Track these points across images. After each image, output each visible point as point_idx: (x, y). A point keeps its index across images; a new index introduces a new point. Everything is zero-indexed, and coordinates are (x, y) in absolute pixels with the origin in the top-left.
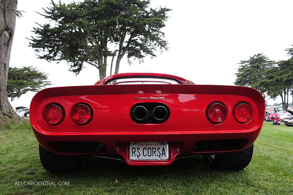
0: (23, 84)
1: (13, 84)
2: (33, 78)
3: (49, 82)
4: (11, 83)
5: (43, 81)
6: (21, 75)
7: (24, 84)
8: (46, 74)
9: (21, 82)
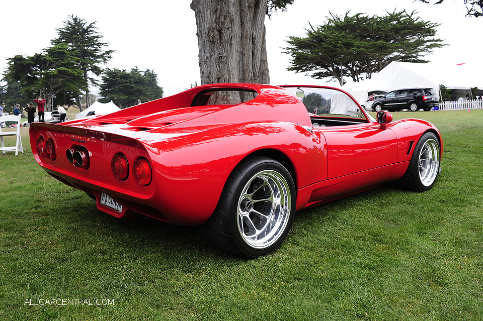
0: (384, 47)
1: (368, 48)
2: (407, 34)
3: (437, 41)
4: (363, 47)
5: (426, 39)
6: (382, 31)
7: (387, 48)
8: (433, 25)
9: (381, 45)
